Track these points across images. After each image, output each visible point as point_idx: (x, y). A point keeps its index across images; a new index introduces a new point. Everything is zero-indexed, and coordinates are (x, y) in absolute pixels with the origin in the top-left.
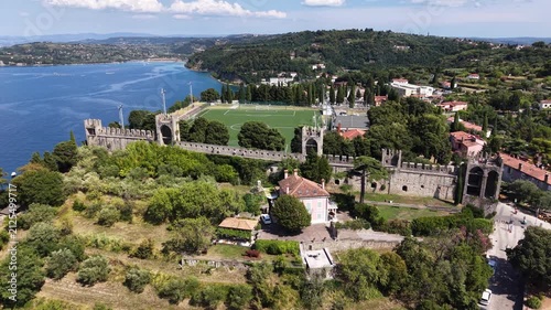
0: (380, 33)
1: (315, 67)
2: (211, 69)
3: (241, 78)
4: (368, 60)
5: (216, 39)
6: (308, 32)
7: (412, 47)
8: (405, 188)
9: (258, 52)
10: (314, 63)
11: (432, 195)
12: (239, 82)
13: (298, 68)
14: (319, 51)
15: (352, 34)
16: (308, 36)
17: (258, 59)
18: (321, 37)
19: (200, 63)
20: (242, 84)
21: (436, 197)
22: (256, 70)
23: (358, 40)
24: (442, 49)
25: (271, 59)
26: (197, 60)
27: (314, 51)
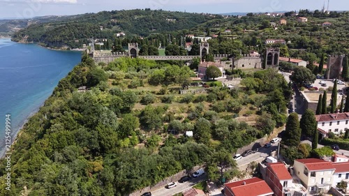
0: (155, 11)
1: (118, 35)
2: (36, 41)
3: (67, 44)
4: (151, 29)
5: (27, 20)
6: (105, 12)
7: (177, 20)
8: (243, 66)
9: (76, 26)
10: (117, 32)
11: (253, 67)
12: (66, 47)
13: (107, 36)
14: (118, 24)
15: (137, 12)
16: (105, 14)
17: (77, 31)
18: (116, 15)
19: (26, 37)
20: (68, 49)
21: (255, 68)
22: (77, 38)
23: (142, 16)
24: (195, 20)
25: (87, 30)
26: (23, 35)
27: (114, 24)
